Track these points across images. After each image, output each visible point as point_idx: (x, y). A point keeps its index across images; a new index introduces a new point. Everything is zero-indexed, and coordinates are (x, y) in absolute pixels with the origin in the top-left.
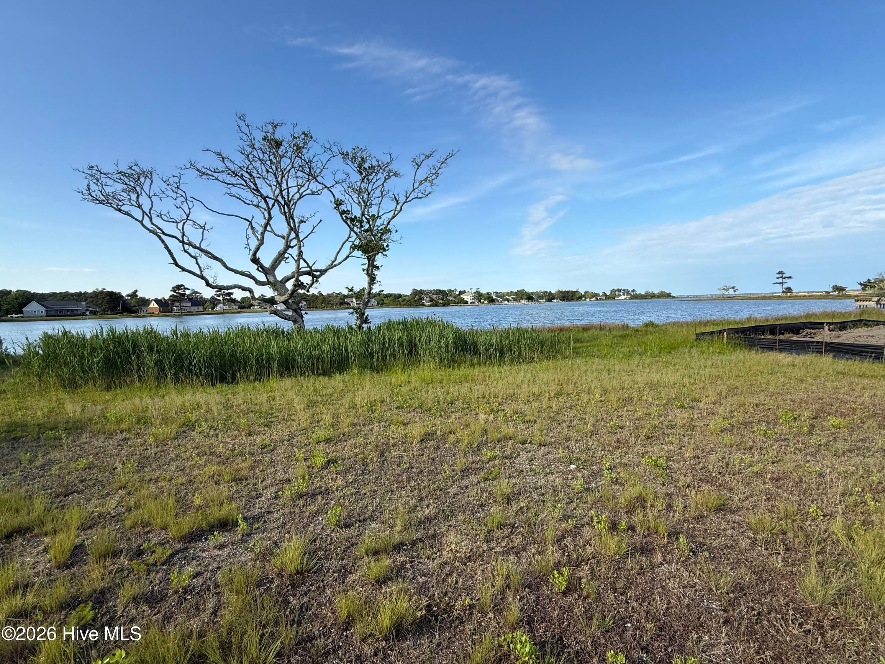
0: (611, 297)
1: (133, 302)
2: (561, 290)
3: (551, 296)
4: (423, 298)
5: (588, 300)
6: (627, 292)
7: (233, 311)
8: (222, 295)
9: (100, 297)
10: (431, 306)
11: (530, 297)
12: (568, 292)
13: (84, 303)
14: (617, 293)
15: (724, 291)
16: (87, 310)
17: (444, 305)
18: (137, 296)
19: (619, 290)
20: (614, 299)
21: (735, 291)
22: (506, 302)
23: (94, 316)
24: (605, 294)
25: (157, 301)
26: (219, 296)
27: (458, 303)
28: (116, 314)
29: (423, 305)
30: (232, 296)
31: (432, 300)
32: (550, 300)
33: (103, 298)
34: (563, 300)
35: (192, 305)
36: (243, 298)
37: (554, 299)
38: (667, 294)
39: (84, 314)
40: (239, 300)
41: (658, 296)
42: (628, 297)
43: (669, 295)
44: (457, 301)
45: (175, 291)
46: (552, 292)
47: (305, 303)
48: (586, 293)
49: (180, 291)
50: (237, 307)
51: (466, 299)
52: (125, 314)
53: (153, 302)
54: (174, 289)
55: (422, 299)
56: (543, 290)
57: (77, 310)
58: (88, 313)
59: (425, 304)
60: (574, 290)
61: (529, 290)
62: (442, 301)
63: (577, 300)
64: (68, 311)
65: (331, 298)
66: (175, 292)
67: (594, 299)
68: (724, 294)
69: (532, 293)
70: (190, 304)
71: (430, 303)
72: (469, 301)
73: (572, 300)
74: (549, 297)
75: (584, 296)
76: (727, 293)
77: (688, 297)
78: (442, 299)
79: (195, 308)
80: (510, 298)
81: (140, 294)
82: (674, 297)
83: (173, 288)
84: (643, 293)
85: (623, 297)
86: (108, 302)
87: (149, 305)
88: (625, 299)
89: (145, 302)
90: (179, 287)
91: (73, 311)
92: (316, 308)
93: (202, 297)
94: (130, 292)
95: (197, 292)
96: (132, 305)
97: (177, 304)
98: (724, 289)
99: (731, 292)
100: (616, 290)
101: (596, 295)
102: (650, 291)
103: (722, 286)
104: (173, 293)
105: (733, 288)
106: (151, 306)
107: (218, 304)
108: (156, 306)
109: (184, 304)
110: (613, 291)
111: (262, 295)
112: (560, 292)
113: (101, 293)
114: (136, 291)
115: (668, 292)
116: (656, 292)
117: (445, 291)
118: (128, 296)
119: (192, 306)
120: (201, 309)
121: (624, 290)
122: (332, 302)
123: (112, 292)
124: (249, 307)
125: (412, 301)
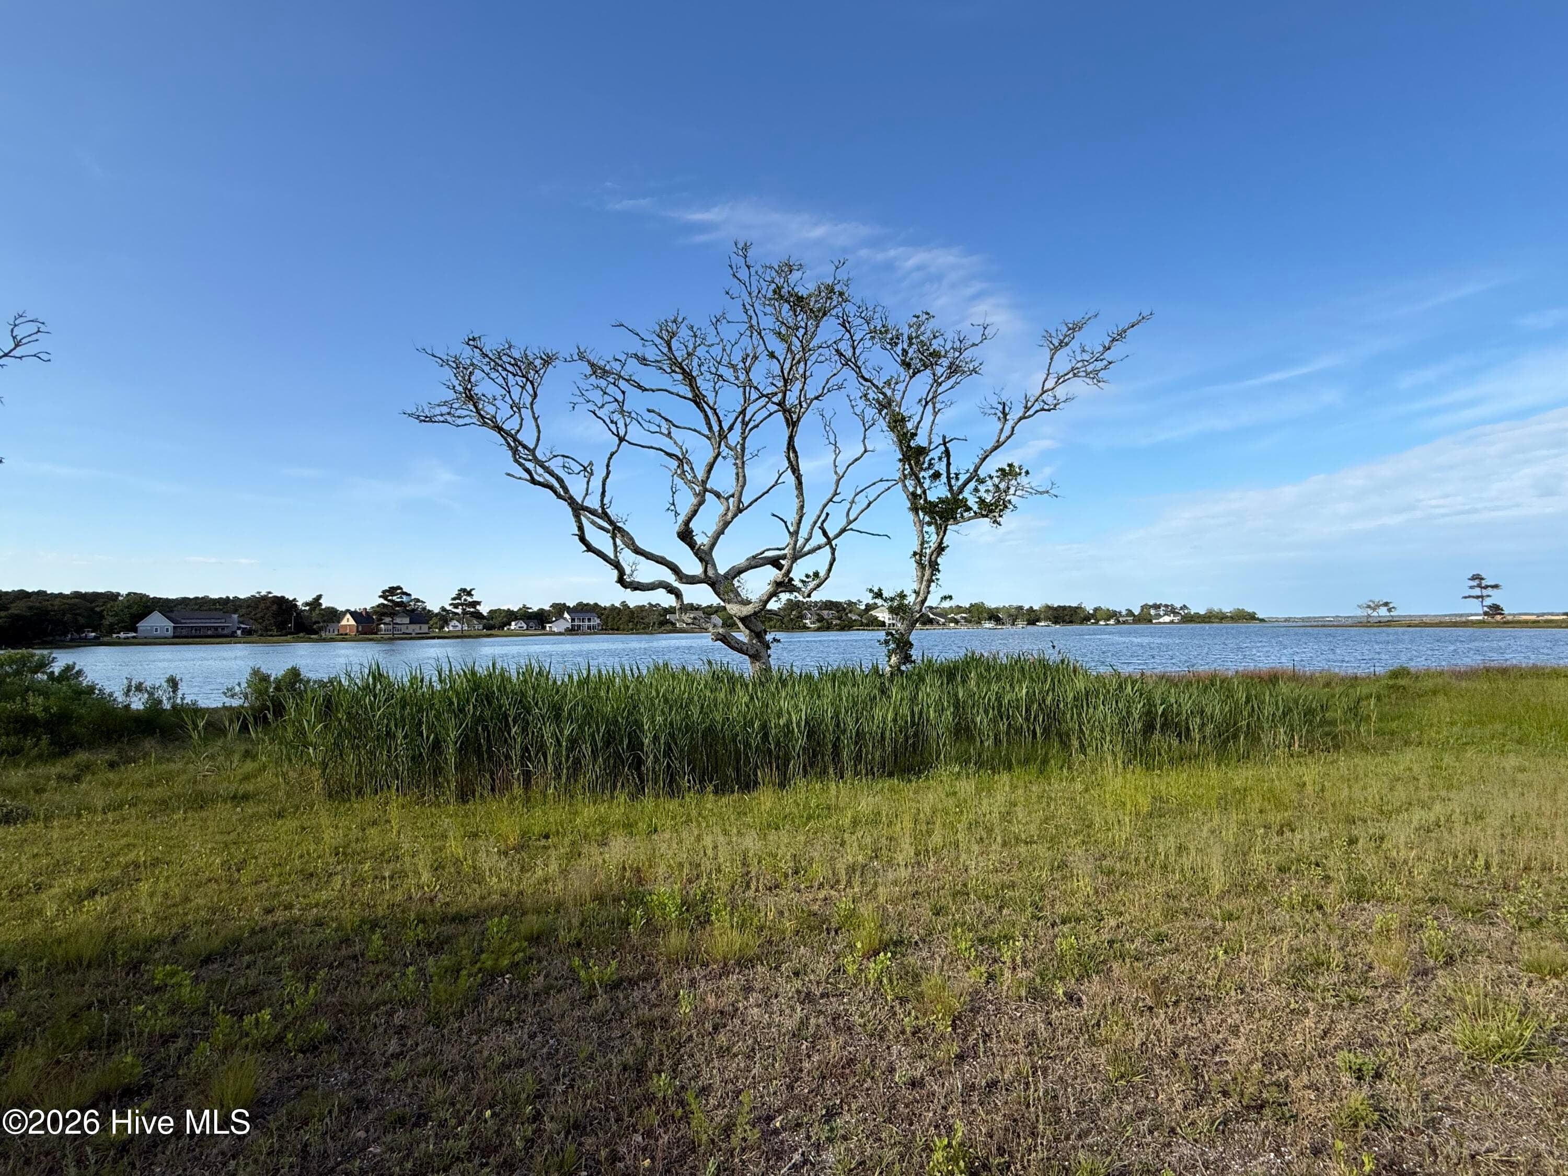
0: (1144, 617)
1: (315, 616)
2: (1049, 604)
3: (1033, 615)
4: (805, 615)
5: (1102, 623)
6: (1172, 610)
7: (477, 633)
8: (462, 605)
9: (262, 606)
10: (819, 629)
11: (994, 616)
12: (1064, 608)
13: (235, 616)
14: (1153, 612)
15: (1370, 611)
16: (239, 628)
17: (842, 629)
18: (320, 604)
19: (1157, 607)
20: (1150, 621)
21: (1389, 610)
22: (952, 625)
23: (250, 638)
24: (1130, 613)
25: (354, 614)
26: (456, 606)
27: (867, 625)
28: (286, 635)
29: (805, 628)
30: (478, 607)
31: (821, 619)
32: (1032, 622)
33: (267, 608)
34: (1056, 623)
36: (491, 612)
37: (1038, 621)
38: (1249, 614)
39: (233, 635)
40: (485, 614)
41: (1232, 618)
42: (1176, 619)
43: (1252, 617)
44: (865, 621)
46: (1035, 608)
47: (598, 621)
48: (1096, 610)
49: (394, 598)
50: (481, 627)
51: (881, 619)
52: (301, 635)
53: (348, 616)
54: (384, 595)
55: (802, 617)
56: (1015, 604)
57: (223, 628)
58: (239, 632)
59: (809, 625)
60: (1074, 605)
61: (991, 604)
62: (838, 622)
63: (1081, 623)
64: (209, 628)
65: (644, 614)
66: (386, 599)
67: (1112, 622)
68: (1369, 616)
69: (998, 610)
70: (407, 620)
71: (817, 625)
72: (887, 622)
73: (1071, 622)
74: (1032, 617)
75: (1093, 616)
76: (1375, 614)
77: (1287, 620)
78: (840, 618)
79: (415, 628)
80: (958, 617)
81: (325, 603)
82: (1262, 620)
83: (384, 592)
84: (1202, 612)
85: (1167, 619)
86: (275, 615)
87: (339, 622)
88: (1172, 622)
89: (334, 615)
90: (393, 590)
91: (216, 628)
92: (618, 630)
93: (424, 609)
94: (309, 599)
95: (418, 600)
96: (314, 620)
97: (387, 620)
98: (1369, 607)
99: (1383, 611)
100: (1151, 607)
101: (1112, 615)
102: (1216, 609)
103: (1364, 601)
104: (382, 601)
105: (1386, 604)
106: (344, 622)
107: (452, 619)
108: (352, 622)
109: (398, 620)
110: (1145, 607)
111: (524, 606)
112: (1048, 607)
113: (264, 598)
114: (319, 597)
115: (1250, 610)
116: (1227, 609)
117: (840, 603)
118: (307, 604)
119: (411, 623)
120: (425, 628)
121: (1166, 606)
122: (646, 620)
123: (283, 597)
124: (501, 627)
125: (785, 620)
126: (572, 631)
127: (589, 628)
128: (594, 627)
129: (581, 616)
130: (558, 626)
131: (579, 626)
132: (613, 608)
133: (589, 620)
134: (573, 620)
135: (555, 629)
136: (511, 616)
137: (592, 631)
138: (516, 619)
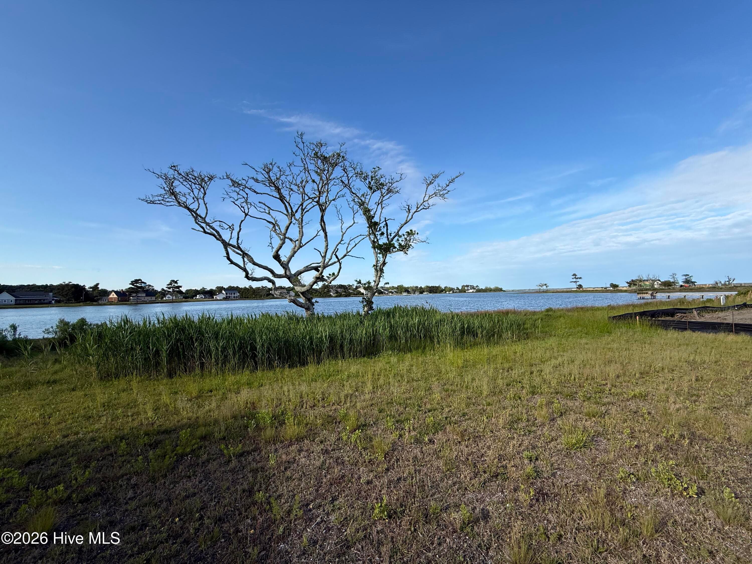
0: (463, 290)
1: (95, 293)
2: (428, 285)
3: (422, 290)
4: (331, 291)
5: (447, 293)
6: (473, 287)
7: (180, 300)
8: (172, 287)
9: (66, 289)
10: (336, 297)
11: (407, 290)
12: (433, 287)
13: (51, 294)
14: (466, 288)
15: (540, 287)
16: (53, 300)
17: (346, 296)
18: (98, 288)
19: (467, 286)
20: (465, 292)
21: (547, 287)
22: (391, 294)
23: (59, 305)
24: (458, 289)
25: (116, 292)
26: (169, 288)
27: (357, 294)
28: (80, 303)
29: (331, 296)
30: (180, 289)
31: (337, 292)
32: (421, 292)
33: (69, 290)
34: (430, 293)
35: (147, 296)
36: (187, 290)
37: (424, 292)
38: (500, 289)
39: (50, 303)
40: (184, 292)
41: (494, 290)
42: (475, 291)
43: (501, 290)
44: (355, 293)
45: (133, 284)
46: (423, 287)
47: (238, 294)
48: (445, 287)
49: (137, 285)
50: (182, 297)
51: (362, 292)
52: (88, 302)
53: (113, 293)
54: (132, 283)
55: (329, 291)
56: (415, 286)
57: (44, 300)
58: (53, 302)
60: (437, 286)
61: (406, 285)
62: (344, 293)
63: (440, 293)
64: (36, 300)
65: (260, 291)
67: (451, 292)
68: (540, 289)
69: (408, 288)
70: (144, 295)
71: (336, 295)
72: (365, 293)
73: (436, 292)
74: (421, 291)
75: (444, 290)
76: (542, 288)
77: (513, 291)
78: (345, 292)
79: (149, 298)
80: (393, 291)
81: (101, 287)
82: (504, 291)
83: (132, 282)
84: (484, 288)
85: (471, 291)
86: (73, 293)
87: (108, 296)
88: (473, 292)
89: (105, 293)
90: (137, 281)
91: (40, 300)
92: (248, 298)
93: (153, 289)
94: (92, 285)
95: (150, 286)
96: (94, 295)
97: (134, 295)
98: (540, 286)
99: (544, 287)
100: (465, 286)
101: (451, 289)
102: (488, 287)
103: (538, 284)
104: (131, 286)
105: (546, 285)
106: (111, 296)
107: (167, 294)
108: (115, 296)
109: (140, 295)
110: (463, 286)
111: (203, 288)
112: (427, 287)
113: (67, 285)
114: (98, 284)
115: (500, 287)
116: (492, 287)
117: (345, 286)
118: (91, 288)
120: (153, 298)
121: (471, 286)
122: (261, 293)
123: (78, 285)
124: (192, 297)
125: (322, 293)
126: (226, 299)
127: (234, 297)
128: (237, 297)
129: (230, 292)
130: (220, 297)
131: (229, 297)
132: (245, 288)
133: (234, 294)
134: (227, 294)
135: (218, 298)
136: (197, 292)
137: (236, 299)
138: (199, 294)
